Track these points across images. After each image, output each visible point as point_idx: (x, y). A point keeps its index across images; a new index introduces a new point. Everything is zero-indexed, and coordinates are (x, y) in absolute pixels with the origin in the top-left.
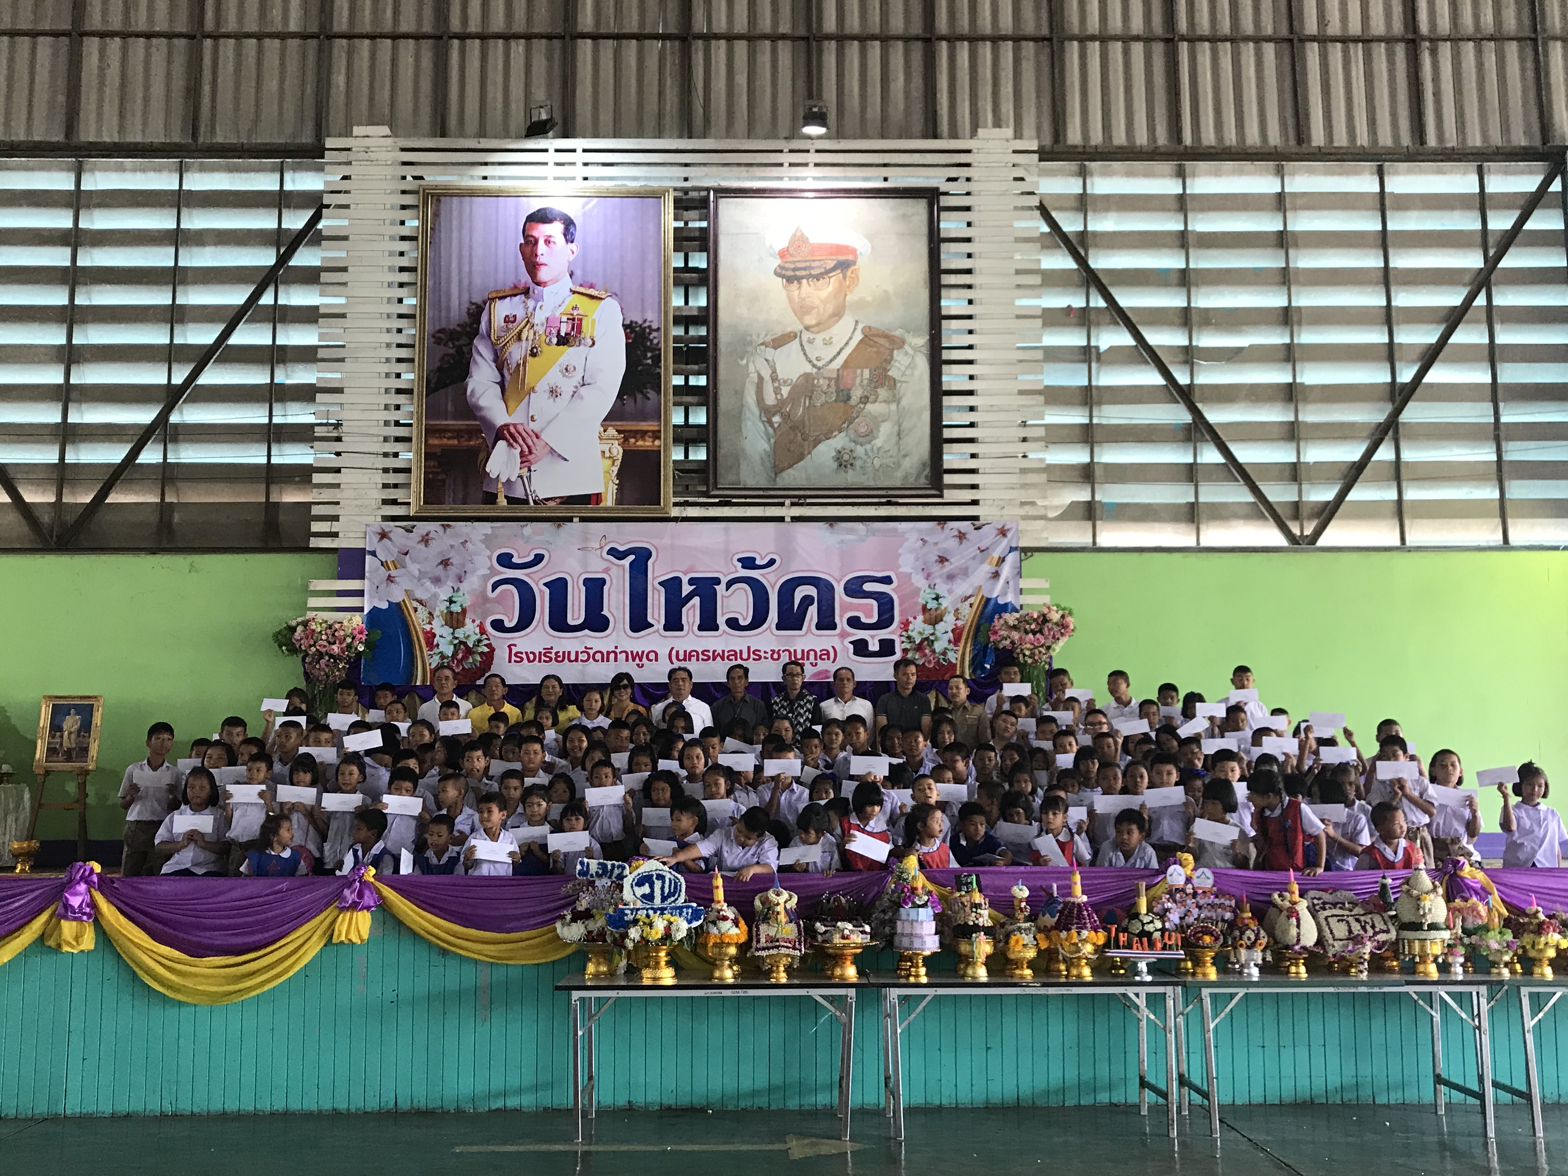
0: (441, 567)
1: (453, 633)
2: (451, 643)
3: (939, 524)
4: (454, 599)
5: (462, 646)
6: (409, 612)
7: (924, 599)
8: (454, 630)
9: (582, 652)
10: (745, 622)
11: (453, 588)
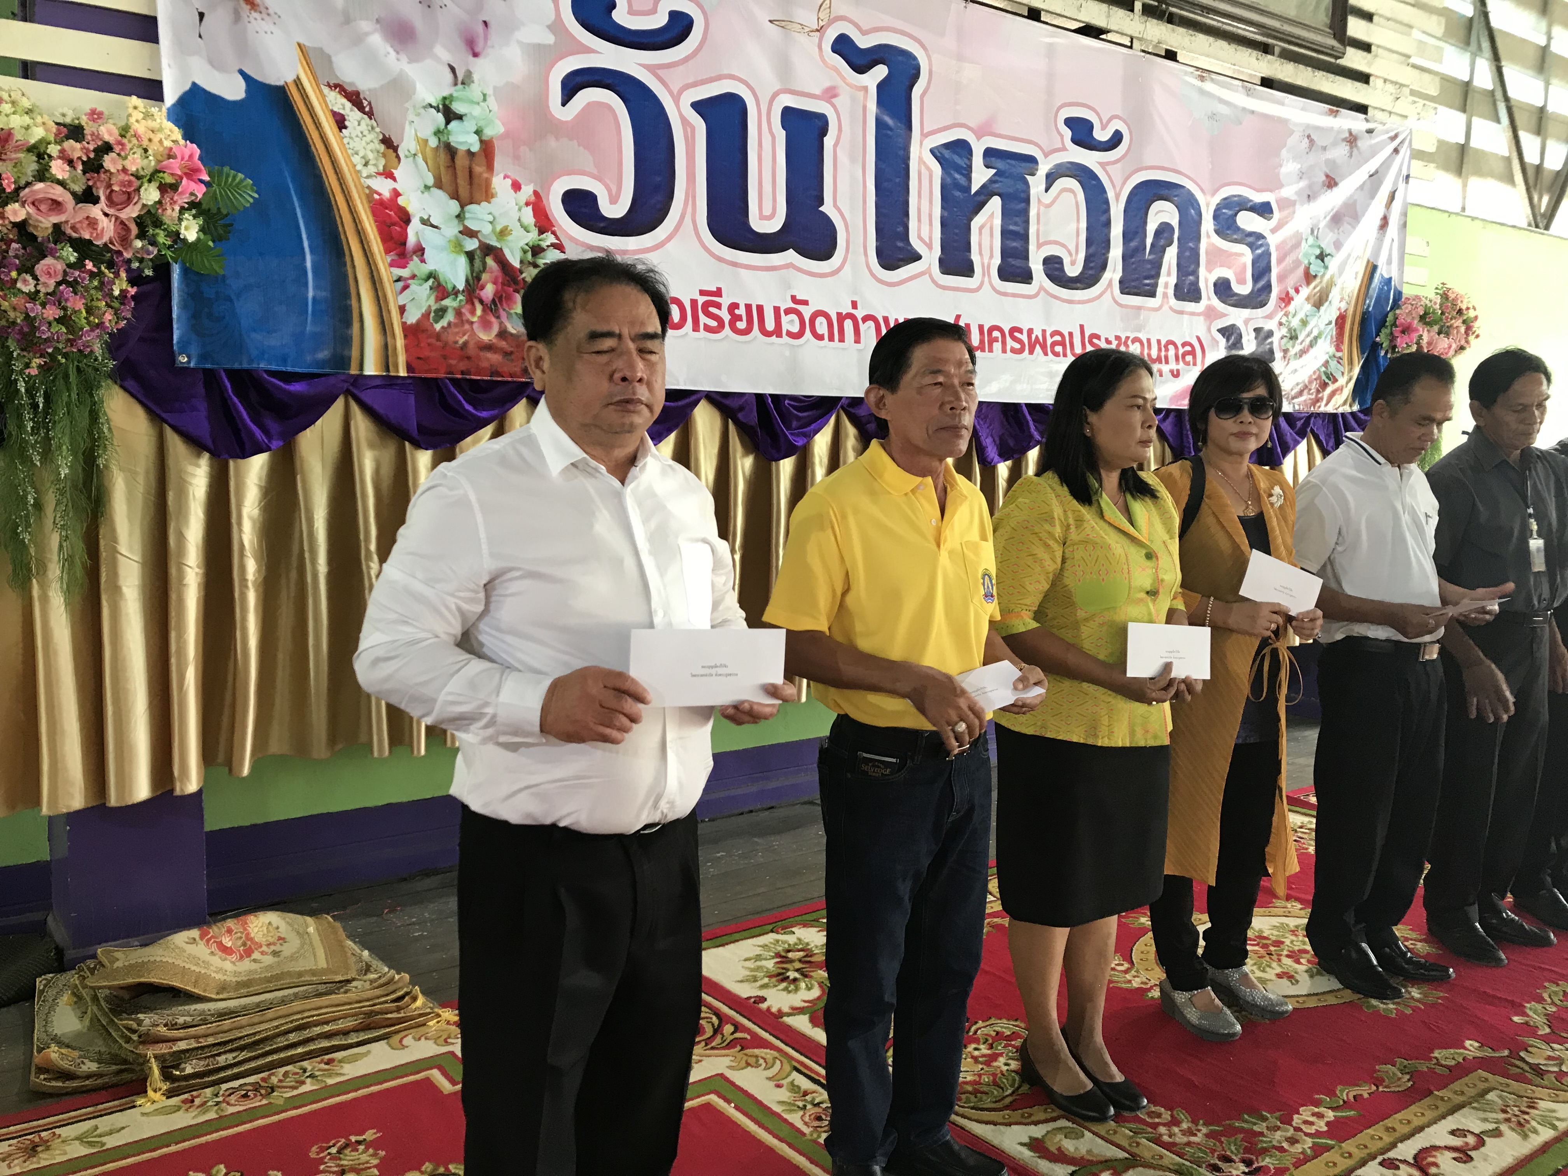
1: (460, 217)
2: (458, 246)
3: (1331, 111)
4: (458, 107)
5: (490, 261)
6: (318, 125)
7: (1306, 255)
8: (462, 207)
9: (788, 311)
10: (1073, 270)
11: (453, 69)
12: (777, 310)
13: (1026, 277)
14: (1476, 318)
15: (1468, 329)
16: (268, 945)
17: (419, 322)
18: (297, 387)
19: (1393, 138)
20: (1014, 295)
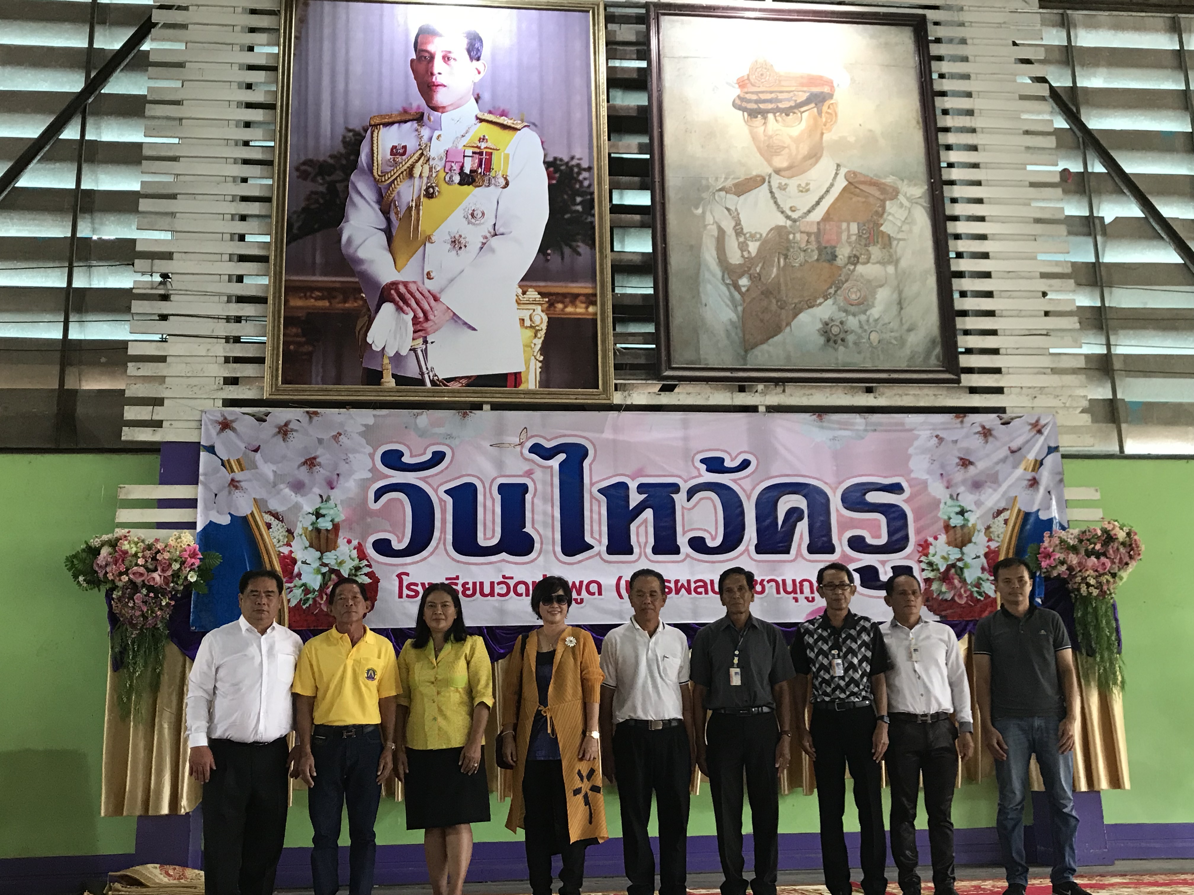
0: (304, 468)
1: (320, 559)
2: (318, 571)
3: (957, 417)
4: (323, 512)
5: (333, 576)
6: (259, 530)
7: (945, 513)
8: (322, 554)
9: (499, 583)
10: (714, 544)
11: (321, 496)
12: (492, 584)
13: (676, 551)
14: (1138, 541)
15: (1130, 550)
16: (191, 879)
17: (295, 605)
19: (1035, 424)
20: (665, 561)
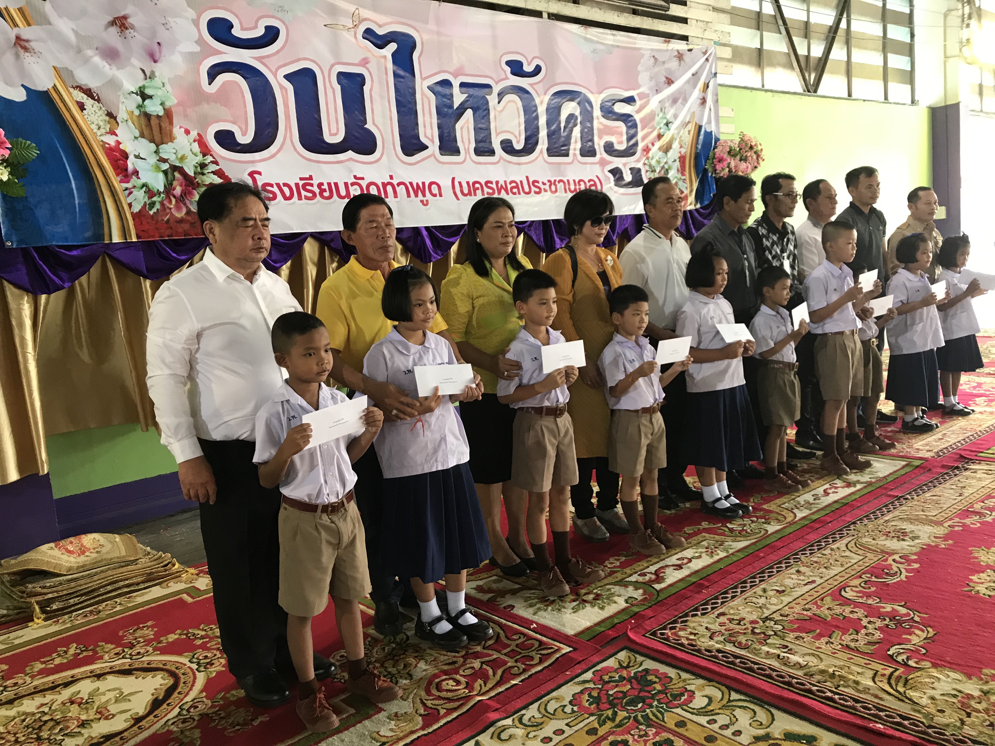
0: (114, 30)
1: (157, 152)
3: (665, 41)
4: (148, 92)
5: (177, 174)
6: (69, 110)
7: (659, 123)
8: (157, 146)
9: (353, 184)
10: (519, 145)
11: (143, 71)
12: (346, 184)
13: (492, 152)
14: (762, 150)
15: (758, 156)
16: (94, 549)
17: (140, 211)
18: (75, 253)
19: (705, 53)
20: (485, 163)
